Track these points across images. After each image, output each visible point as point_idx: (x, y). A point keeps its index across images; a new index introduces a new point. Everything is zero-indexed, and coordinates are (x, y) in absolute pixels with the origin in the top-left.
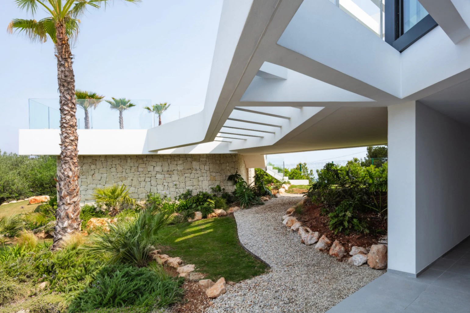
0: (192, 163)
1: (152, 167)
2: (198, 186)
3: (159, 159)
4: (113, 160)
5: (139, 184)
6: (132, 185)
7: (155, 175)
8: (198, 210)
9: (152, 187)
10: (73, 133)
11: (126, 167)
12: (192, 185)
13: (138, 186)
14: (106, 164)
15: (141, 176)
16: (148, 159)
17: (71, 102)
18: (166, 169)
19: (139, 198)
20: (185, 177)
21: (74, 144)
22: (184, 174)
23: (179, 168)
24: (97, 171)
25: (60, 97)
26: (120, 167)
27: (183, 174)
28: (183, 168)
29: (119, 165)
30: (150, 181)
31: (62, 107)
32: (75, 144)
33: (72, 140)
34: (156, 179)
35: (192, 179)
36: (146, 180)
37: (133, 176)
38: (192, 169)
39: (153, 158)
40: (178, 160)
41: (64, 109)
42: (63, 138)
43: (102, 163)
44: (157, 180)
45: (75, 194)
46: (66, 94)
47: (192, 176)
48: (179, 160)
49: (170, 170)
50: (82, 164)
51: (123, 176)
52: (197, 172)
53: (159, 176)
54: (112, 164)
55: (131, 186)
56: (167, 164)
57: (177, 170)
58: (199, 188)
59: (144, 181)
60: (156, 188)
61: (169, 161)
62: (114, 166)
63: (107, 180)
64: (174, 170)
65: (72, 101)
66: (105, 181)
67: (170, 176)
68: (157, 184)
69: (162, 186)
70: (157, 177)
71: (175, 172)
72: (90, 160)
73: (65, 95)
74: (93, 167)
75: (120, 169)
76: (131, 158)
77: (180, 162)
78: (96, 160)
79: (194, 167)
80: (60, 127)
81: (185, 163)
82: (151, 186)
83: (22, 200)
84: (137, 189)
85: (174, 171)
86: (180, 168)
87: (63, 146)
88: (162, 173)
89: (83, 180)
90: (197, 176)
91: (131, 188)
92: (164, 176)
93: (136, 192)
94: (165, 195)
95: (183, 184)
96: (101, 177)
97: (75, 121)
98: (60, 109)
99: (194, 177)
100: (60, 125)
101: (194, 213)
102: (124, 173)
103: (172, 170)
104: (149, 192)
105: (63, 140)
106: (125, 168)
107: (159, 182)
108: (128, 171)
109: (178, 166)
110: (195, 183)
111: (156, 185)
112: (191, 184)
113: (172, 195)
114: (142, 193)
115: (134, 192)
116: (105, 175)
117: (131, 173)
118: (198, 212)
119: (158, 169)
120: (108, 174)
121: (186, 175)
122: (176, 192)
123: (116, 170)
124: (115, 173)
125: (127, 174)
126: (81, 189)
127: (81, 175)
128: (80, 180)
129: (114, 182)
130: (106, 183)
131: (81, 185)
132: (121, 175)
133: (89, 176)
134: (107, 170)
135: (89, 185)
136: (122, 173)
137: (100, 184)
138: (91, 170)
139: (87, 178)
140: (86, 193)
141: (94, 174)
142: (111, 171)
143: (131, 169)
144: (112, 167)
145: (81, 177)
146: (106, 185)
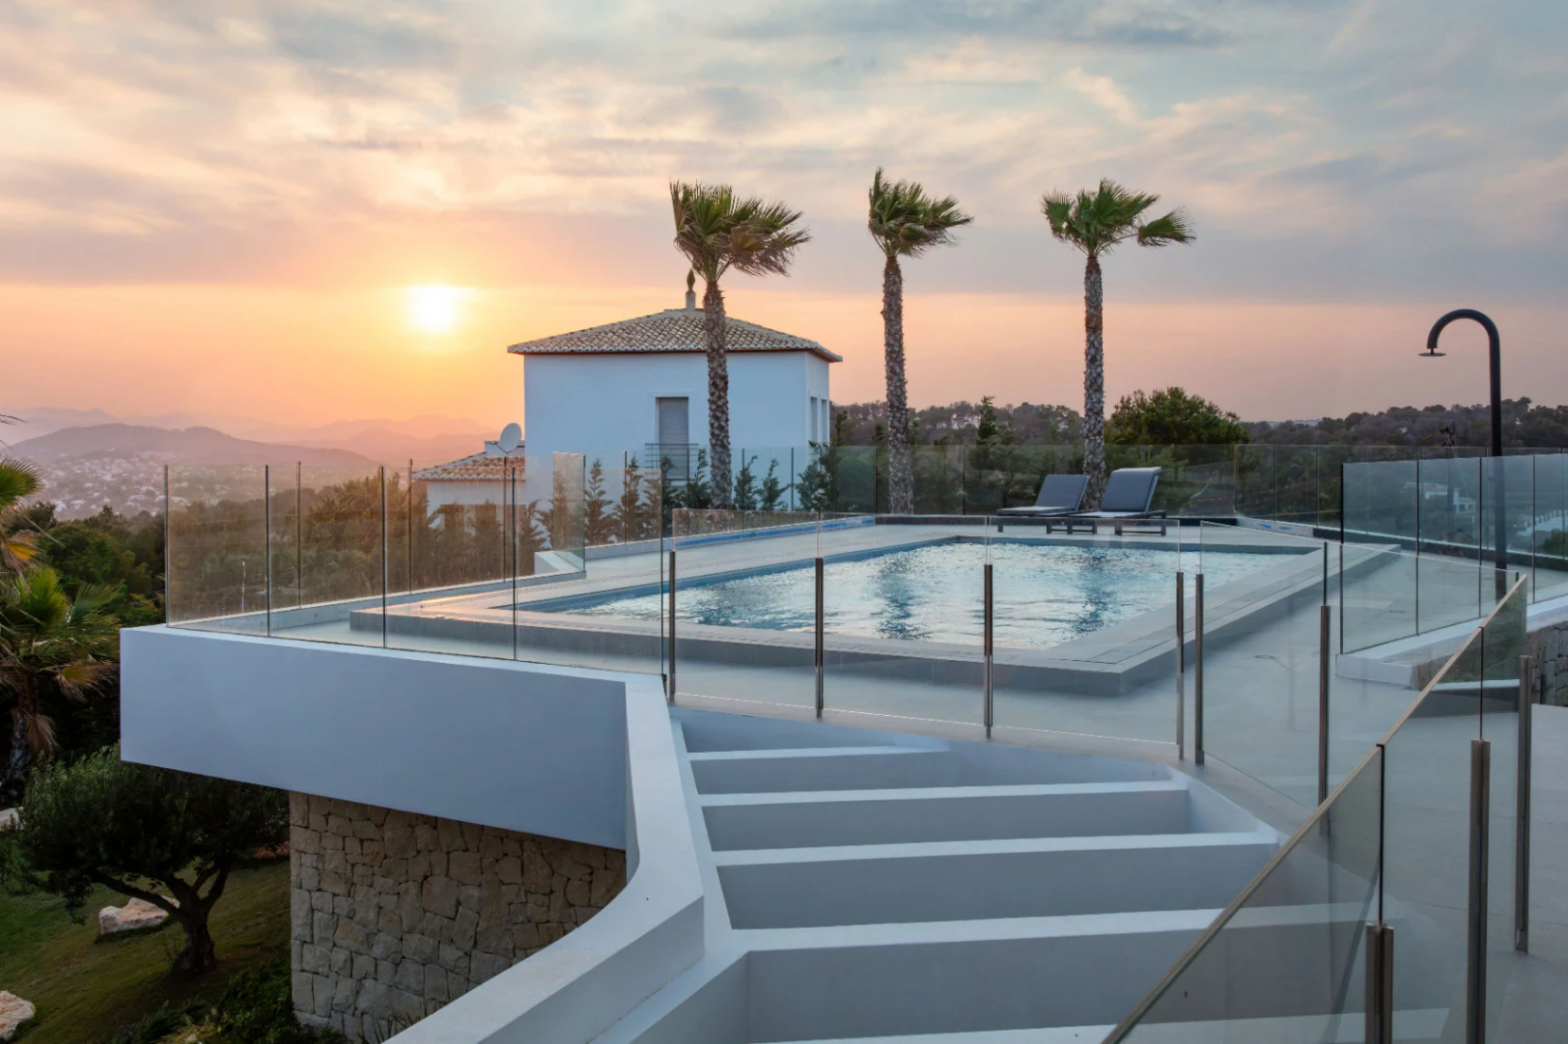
24: (438, 859)
74: (424, 834)
75: (539, 871)
89: (384, 901)
96: (459, 903)
120: (485, 891)
123: (519, 873)
124: (520, 890)
125: (571, 910)
126: (378, 950)
127: (376, 869)
128: (375, 900)
129: (511, 946)
130: (475, 943)
131: (379, 931)
132: (543, 909)
133: (407, 881)
134: (481, 867)
135: (408, 936)
136: (546, 898)
137: (452, 941)
138: (419, 852)
139: (398, 894)
140: (397, 979)
141: (429, 879)
142: (501, 877)
143: (591, 882)
144: (506, 855)
145: (379, 881)
146: (474, 952)
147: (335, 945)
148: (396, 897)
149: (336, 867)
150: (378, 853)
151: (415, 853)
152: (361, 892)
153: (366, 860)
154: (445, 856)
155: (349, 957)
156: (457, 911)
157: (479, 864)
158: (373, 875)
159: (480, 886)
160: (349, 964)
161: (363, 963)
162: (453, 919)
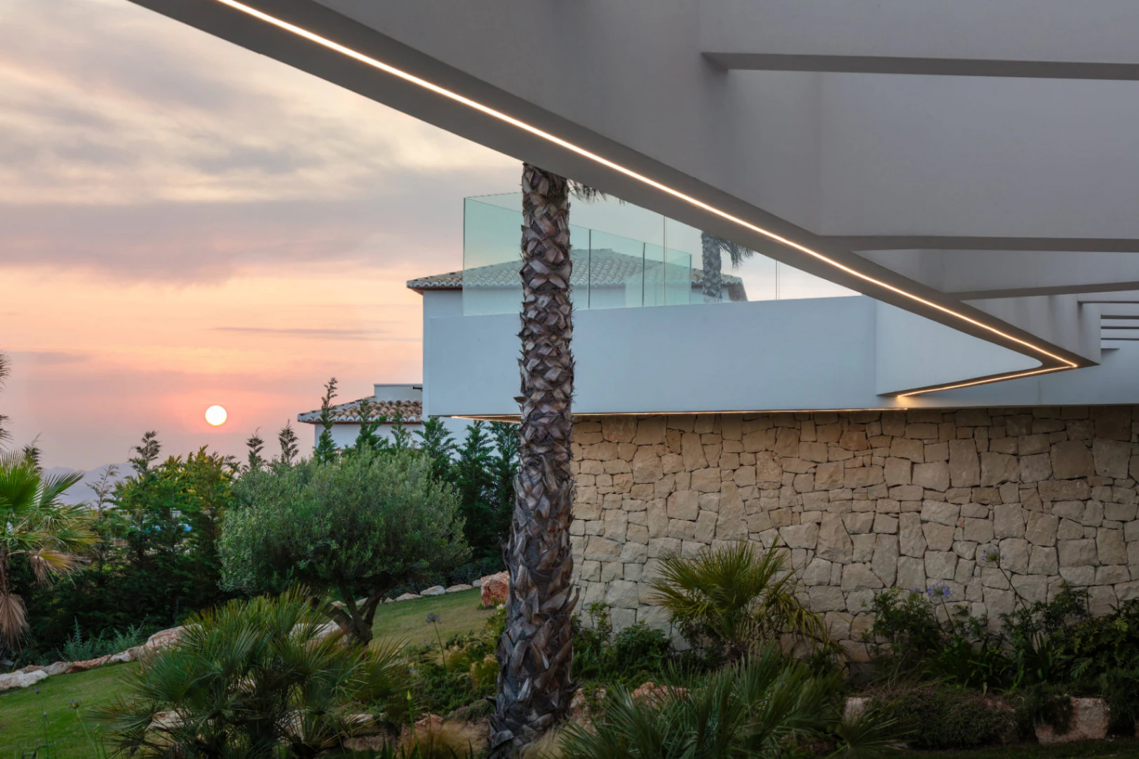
0: (1090, 447)
1: (906, 466)
2: (1121, 570)
3: (934, 428)
4: (743, 434)
5: (848, 546)
6: (821, 549)
7: (915, 506)
8: (1089, 691)
9: (903, 559)
10: (559, 354)
11: (794, 465)
12: (1087, 563)
13: (845, 554)
14: (718, 447)
15: (856, 505)
16: (889, 430)
17: (555, 243)
18: (965, 476)
19: (845, 611)
20: (1055, 517)
21: (558, 394)
22: (1054, 501)
23: (1025, 474)
24: (683, 477)
25: (523, 228)
26: (771, 464)
27: (1049, 504)
28: (1047, 473)
29: (767, 456)
30: (897, 534)
31: (527, 265)
32: (562, 396)
33: (551, 382)
34: (923, 522)
35: (1087, 531)
36: (877, 528)
37: (824, 505)
38: (1091, 478)
39: (907, 423)
40: (1024, 431)
41: (532, 270)
42: (526, 375)
43: (703, 445)
44: (926, 527)
45: (558, 582)
46: (541, 219)
47: (1091, 513)
48: (1030, 433)
49: (984, 482)
50: (633, 447)
51: (783, 503)
52: (1118, 496)
53: (932, 509)
54: (739, 448)
55: (815, 550)
56: (972, 455)
57: (1020, 482)
58: (1126, 577)
59: (871, 531)
60: (921, 567)
61: (982, 435)
62: (747, 458)
63: (721, 519)
64: (1003, 483)
65: (559, 240)
66: (712, 527)
67: (983, 511)
68: (927, 548)
69: (948, 559)
70: (924, 516)
71: (1009, 493)
72: (660, 434)
73: (538, 222)
74: (670, 461)
75: (771, 472)
76: (816, 425)
77: (1035, 443)
78: (682, 433)
79: (1100, 468)
80: (521, 335)
81: (1054, 449)
82: (901, 555)
83: (465, 587)
84: (837, 567)
85: (1002, 488)
86: (1031, 471)
87: (526, 403)
88: (951, 493)
89: (632, 518)
90: (1115, 513)
91: (815, 562)
92: (957, 508)
93: (834, 580)
94: (964, 604)
95: (1047, 556)
96: (700, 508)
97: (567, 313)
98: (522, 273)
99: (1098, 520)
100: (520, 330)
101: (1068, 701)
102: (787, 492)
103: (994, 483)
104: (889, 583)
105: (527, 384)
106: (793, 469)
107: (935, 536)
108: (803, 482)
109: (1024, 461)
110: (1104, 553)
111: (919, 554)
112: (1085, 556)
113: (994, 604)
114: (859, 588)
115: (826, 580)
116: (715, 497)
117: (814, 490)
118: (1087, 702)
119: (930, 474)
120: (723, 495)
121: (1060, 509)
122: (1011, 593)
123: (754, 476)
124: (753, 489)
125: (799, 496)
126: (626, 556)
127: (625, 495)
128: (624, 519)
129: (746, 531)
130: (715, 535)
131: (627, 541)
132: (775, 499)
133: (653, 500)
134: (721, 477)
135: (653, 540)
136: (777, 491)
137: (694, 537)
138: (664, 475)
139: (646, 510)
140: (644, 574)
141: (674, 494)
142: (737, 482)
143: (815, 474)
144: (741, 465)
145: (628, 504)
146: (714, 541)
147: (585, 559)
148: (643, 513)
149: (589, 499)
150: (627, 482)
151: (662, 476)
152: (610, 516)
153: (616, 489)
154: (689, 474)
155: (599, 566)
156: (698, 514)
157: (719, 475)
158: (623, 499)
159: (720, 491)
160: (598, 571)
161: (613, 568)
162: (694, 521)
